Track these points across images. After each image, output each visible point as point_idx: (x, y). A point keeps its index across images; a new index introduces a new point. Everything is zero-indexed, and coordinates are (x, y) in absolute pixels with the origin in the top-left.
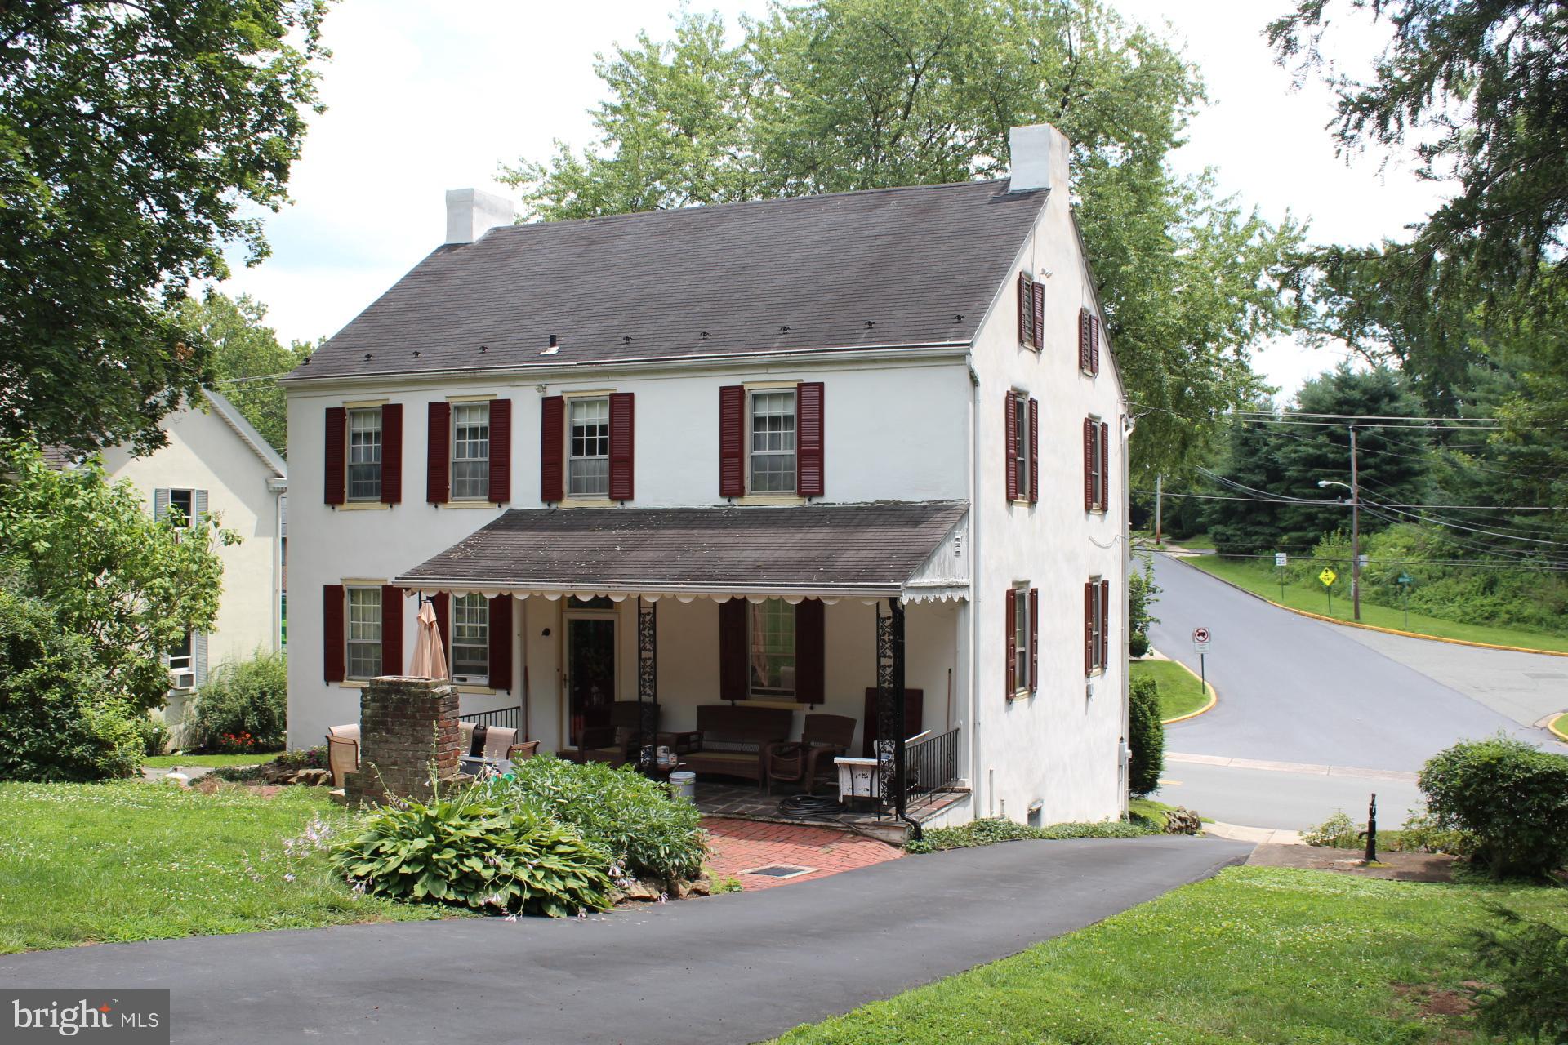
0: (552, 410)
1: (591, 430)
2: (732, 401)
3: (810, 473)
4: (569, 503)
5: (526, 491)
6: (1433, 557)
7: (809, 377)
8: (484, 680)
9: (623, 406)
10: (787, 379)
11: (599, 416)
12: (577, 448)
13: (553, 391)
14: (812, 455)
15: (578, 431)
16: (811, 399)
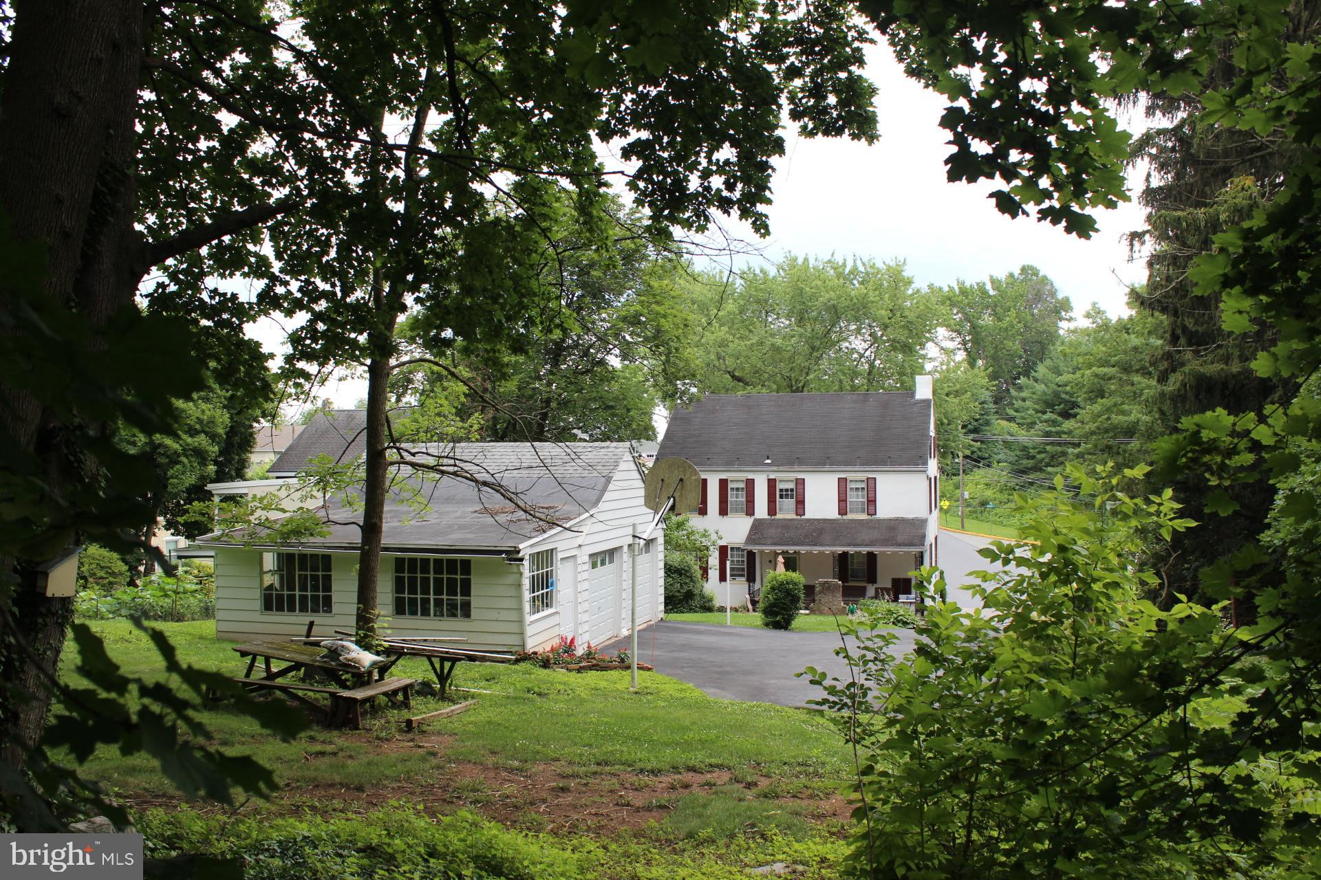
0: (772, 484)
1: (787, 490)
2: (842, 483)
3: (871, 508)
4: (779, 516)
5: (761, 510)
6: (1001, 491)
7: (871, 475)
8: (744, 579)
9: (800, 483)
10: (864, 476)
11: (791, 486)
12: (781, 497)
13: (772, 476)
14: (872, 501)
15: (781, 490)
16: (871, 485)
